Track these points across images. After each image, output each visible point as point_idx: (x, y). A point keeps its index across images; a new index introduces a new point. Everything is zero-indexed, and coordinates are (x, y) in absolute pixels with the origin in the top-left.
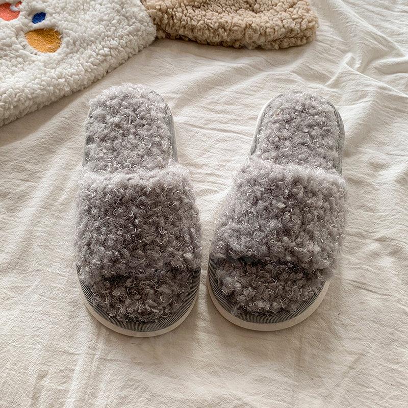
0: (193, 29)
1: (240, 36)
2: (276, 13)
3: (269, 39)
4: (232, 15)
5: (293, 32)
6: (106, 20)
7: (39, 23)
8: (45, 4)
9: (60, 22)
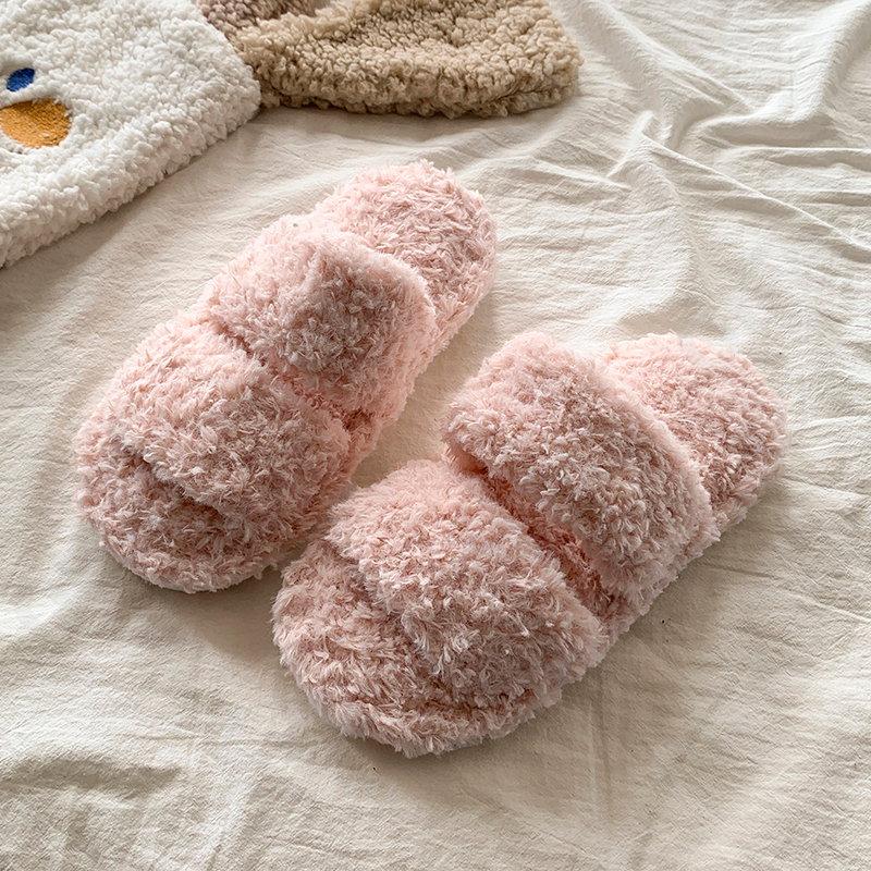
0: (336, 81)
1: (430, 91)
2: (496, 47)
3: (486, 96)
4: (411, 50)
5: (531, 81)
6: (157, 74)
7: (22, 90)
8: (31, 50)
9: (64, 85)
